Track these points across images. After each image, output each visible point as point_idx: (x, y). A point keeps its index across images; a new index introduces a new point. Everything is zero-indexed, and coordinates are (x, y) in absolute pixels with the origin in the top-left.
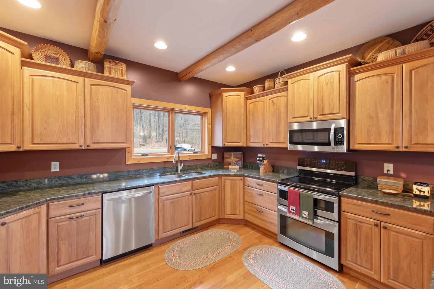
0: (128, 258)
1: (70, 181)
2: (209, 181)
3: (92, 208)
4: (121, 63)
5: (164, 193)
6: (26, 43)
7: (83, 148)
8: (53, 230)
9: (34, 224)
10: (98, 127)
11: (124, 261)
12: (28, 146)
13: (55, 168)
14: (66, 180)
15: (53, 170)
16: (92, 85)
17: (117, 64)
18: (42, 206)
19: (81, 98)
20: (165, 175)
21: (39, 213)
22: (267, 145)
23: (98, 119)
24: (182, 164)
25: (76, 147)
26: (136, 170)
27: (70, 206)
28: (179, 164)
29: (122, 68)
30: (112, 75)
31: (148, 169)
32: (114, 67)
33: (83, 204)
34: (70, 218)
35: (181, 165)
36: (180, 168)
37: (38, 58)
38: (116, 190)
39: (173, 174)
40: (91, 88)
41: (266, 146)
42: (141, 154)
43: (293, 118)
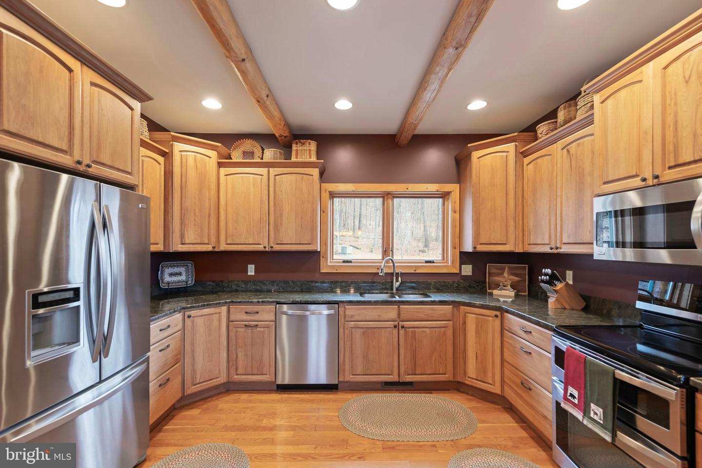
0: (305, 392)
1: (263, 287)
2: (432, 310)
3: (266, 319)
4: (309, 141)
5: (352, 316)
6: (220, 144)
7: (267, 249)
8: (232, 334)
9: (216, 323)
10: (281, 224)
11: (300, 394)
12: (223, 247)
13: (251, 272)
14: (259, 285)
15: (249, 274)
16: (276, 175)
17: (303, 144)
18: (223, 308)
19: (266, 192)
20: (372, 293)
21: (220, 313)
22: (557, 248)
23: (281, 215)
24: (400, 279)
25: (260, 248)
26: (332, 282)
27: (246, 313)
28: (395, 277)
29: (310, 148)
30: (299, 160)
31: (347, 282)
32: (301, 148)
33: (258, 313)
34: (246, 326)
35: (397, 281)
36: (396, 284)
37: (237, 157)
38: (290, 302)
39: (385, 293)
40: (275, 179)
41: (555, 251)
42: (342, 261)
43: (605, 183)
